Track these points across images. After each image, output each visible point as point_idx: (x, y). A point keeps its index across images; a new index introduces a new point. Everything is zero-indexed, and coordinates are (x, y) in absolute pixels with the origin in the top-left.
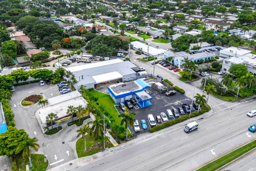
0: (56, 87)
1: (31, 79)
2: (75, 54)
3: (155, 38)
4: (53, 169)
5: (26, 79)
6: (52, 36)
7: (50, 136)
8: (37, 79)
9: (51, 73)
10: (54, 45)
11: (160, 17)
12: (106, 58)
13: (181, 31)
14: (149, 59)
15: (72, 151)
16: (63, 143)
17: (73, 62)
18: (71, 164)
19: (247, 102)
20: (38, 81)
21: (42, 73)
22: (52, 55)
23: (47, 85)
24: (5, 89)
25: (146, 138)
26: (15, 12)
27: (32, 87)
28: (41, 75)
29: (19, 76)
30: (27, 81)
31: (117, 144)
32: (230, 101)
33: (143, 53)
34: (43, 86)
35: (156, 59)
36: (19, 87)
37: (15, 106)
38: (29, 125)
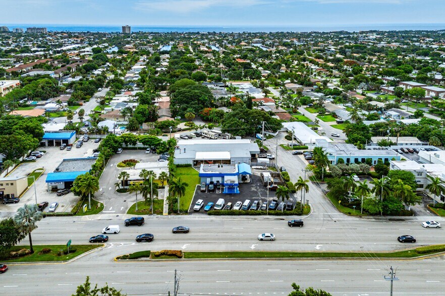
0: (158, 157)
1: (139, 145)
2: (206, 127)
3: (338, 122)
4: (102, 215)
5: (134, 143)
6: (192, 104)
7: (119, 194)
8: (146, 146)
9: (159, 141)
10: (187, 115)
11: (388, 91)
12: (237, 137)
13: (399, 116)
14: (295, 147)
15: (126, 208)
16: (125, 201)
17: (197, 136)
18: (118, 216)
19: (374, 220)
20: (145, 149)
21: (150, 140)
22: (182, 126)
23: (151, 154)
24: (110, 148)
25: (199, 218)
26: (177, 73)
27: (138, 153)
28: (148, 141)
29: (127, 139)
30: (136, 146)
31: (167, 214)
32: (350, 214)
33: (295, 139)
34: (147, 153)
35: (307, 148)
36: (126, 151)
37: (112, 165)
38: (110, 182)
